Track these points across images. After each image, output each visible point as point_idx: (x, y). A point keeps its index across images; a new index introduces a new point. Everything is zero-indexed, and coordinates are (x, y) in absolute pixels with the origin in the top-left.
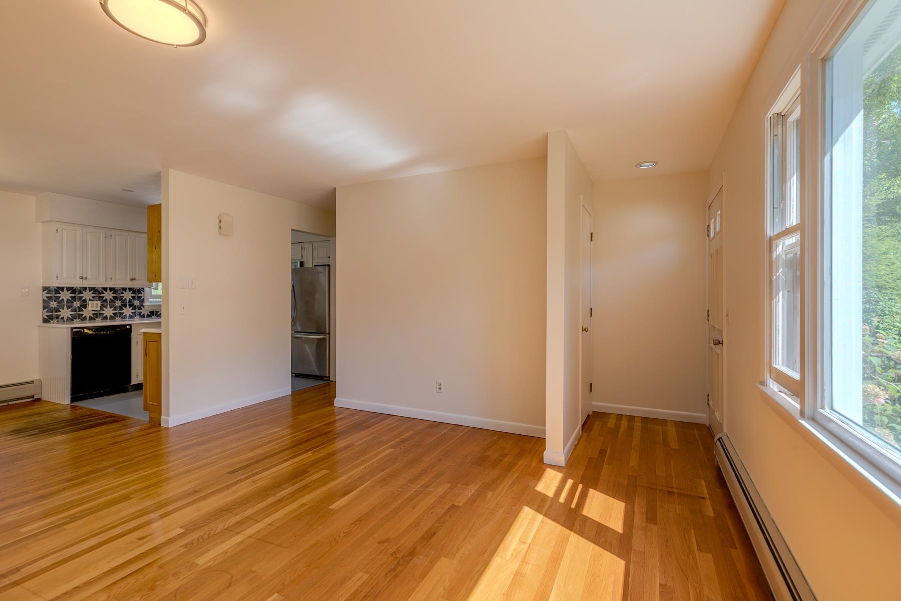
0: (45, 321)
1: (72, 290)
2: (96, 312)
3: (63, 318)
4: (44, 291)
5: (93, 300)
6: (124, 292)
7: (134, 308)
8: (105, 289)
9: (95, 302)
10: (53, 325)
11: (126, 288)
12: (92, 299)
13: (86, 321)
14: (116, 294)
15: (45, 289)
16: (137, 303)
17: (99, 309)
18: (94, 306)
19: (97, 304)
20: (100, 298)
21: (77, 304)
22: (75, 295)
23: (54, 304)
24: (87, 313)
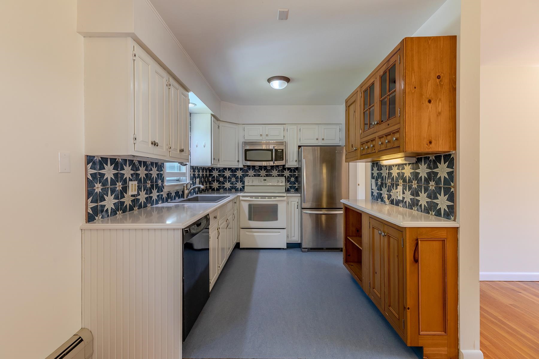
0: (90, 218)
1: (114, 161)
2: (134, 198)
3: (107, 210)
4: (88, 163)
5: (132, 180)
6: (152, 168)
7: (159, 189)
8: (140, 163)
9: (133, 183)
10: (98, 224)
11: (153, 163)
12: (131, 178)
13: (127, 213)
14: (147, 170)
15: (90, 159)
16: (160, 183)
17: (136, 193)
18: (132, 188)
19: (135, 185)
20: (136, 177)
21: (119, 186)
22: (117, 172)
23: (98, 187)
24: (127, 200)
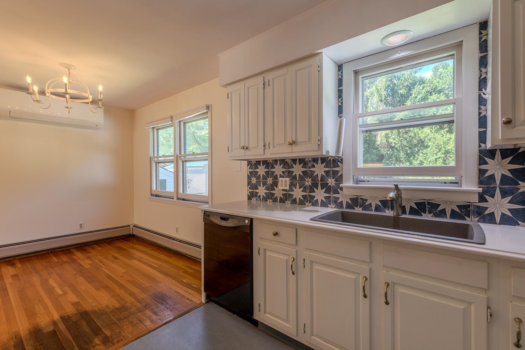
0: (249, 198)
1: (266, 163)
2: (286, 193)
3: (260, 196)
4: (248, 165)
5: (283, 177)
6: (315, 164)
7: (328, 189)
8: (294, 161)
9: (284, 179)
11: (318, 159)
12: (282, 174)
13: (277, 203)
14: (305, 168)
15: (249, 163)
16: (331, 182)
17: (288, 188)
18: (284, 183)
19: (286, 181)
20: (290, 174)
21: (270, 181)
22: (268, 170)
23: (254, 180)
24: (278, 192)
